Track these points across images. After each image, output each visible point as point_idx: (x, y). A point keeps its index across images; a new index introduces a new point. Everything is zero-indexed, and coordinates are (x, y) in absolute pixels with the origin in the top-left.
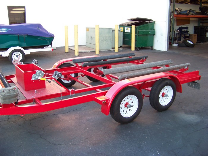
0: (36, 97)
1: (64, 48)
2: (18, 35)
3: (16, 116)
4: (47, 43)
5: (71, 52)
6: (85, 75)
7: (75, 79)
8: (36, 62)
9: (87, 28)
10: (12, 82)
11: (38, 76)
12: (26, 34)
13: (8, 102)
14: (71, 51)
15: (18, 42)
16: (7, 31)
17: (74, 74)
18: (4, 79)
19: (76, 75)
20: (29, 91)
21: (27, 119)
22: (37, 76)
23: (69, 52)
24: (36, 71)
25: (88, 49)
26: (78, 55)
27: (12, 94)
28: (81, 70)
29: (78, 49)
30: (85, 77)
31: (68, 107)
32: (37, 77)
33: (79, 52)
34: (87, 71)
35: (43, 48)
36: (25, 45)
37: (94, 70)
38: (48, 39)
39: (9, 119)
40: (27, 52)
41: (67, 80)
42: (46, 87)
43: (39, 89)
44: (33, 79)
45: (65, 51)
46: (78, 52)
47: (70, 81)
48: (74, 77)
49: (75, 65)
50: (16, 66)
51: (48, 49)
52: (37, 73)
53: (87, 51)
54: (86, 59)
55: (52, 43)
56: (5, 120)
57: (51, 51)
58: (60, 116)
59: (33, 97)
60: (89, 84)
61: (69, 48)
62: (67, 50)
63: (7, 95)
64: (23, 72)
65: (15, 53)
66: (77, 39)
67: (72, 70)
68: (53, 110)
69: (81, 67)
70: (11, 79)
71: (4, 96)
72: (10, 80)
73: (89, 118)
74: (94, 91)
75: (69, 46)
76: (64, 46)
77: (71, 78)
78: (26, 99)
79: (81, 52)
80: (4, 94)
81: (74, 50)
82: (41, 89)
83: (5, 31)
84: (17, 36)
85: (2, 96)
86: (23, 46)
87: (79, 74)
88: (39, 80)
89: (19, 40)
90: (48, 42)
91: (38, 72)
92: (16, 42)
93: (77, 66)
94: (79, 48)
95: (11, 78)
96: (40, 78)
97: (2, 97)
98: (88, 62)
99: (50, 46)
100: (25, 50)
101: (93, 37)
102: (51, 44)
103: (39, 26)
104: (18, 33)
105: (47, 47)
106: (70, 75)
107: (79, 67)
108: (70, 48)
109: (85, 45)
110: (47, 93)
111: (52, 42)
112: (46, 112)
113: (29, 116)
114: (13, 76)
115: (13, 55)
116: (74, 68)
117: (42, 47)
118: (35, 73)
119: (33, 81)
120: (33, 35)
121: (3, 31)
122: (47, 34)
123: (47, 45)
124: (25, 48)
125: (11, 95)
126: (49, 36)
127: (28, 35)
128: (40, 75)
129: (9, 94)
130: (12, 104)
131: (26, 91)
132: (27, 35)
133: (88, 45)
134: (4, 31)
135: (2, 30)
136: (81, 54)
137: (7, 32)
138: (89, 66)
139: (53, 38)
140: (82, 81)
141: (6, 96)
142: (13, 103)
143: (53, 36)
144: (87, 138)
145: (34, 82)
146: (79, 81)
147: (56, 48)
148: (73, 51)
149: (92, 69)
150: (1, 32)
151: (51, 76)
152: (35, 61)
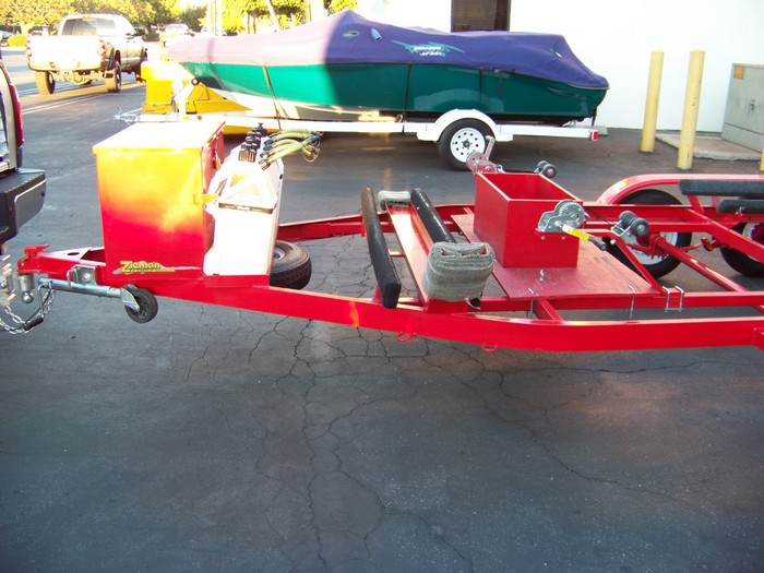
0: (543, 295)
1: (636, 134)
2: (481, 71)
3: (453, 350)
4: (578, 109)
5: (664, 152)
6: (715, 245)
7: (677, 252)
8: (550, 171)
9: (736, 66)
10: (454, 228)
11: (561, 220)
12: (507, 70)
13: (450, 295)
14: (663, 148)
15: (476, 93)
16: (446, 53)
17: (675, 235)
18: (433, 213)
19: (685, 240)
20: (518, 270)
21: (489, 366)
22: (558, 219)
23: (655, 150)
24: (556, 203)
25: (731, 150)
26: (690, 167)
27: (470, 268)
28: (708, 223)
29: (694, 145)
30: (717, 251)
31: (640, 352)
32: (557, 223)
33: (694, 157)
34: (733, 229)
35: (560, 125)
36: (500, 109)
37: (754, 233)
38: (585, 94)
39: (428, 353)
40: (505, 133)
41: (647, 253)
42: (579, 264)
43: (553, 269)
44: (541, 228)
45: (640, 144)
46: (691, 157)
47: (657, 260)
48: (674, 243)
49: (686, 203)
50: (480, 174)
51: (578, 131)
52: (561, 210)
53: (726, 155)
54: (734, 183)
55: (595, 110)
56: (416, 354)
57: (590, 139)
58: (610, 378)
59: (531, 292)
60: (734, 279)
61: (657, 139)
62: (647, 145)
63: (453, 268)
64: (508, 199)
65: (460, 132)
66: (696, 105)
67: (671, 220)
68: (586, 353)
69: (709, 212)
70: (451, 220)
71: (443, 271)
72: (449, 222)
73: (717, 406)
74: (750, 308)
75: (658, 131)
76: (639, 126)
77: (663, 246)
78: (508, 297)
79: (703, 158)
80: (446, 265)
81: (676, 149)
82: (558, 270)
83: (437, 54)
84: (477, 72)
85: (438, 269)
86: (492, 112)
87: (697, 238)
88: (565, 234)
89: (481, 89)
90: (584, 106)
91: (563, 206)
92: (470, 95)
93: (696, 206)
94: (696, 139)
95: (453, 217)
96: (568, 229)
97: (434, 271)
98: (736, 198)
99: (587, 121)
100: (497, 123)
101: (756, 103)
102: (593, 114)
103: (558, 43)
104: (482, 64)
105: (578, 123)
106: (662, 234)
107: (700, 212)
108: (659, 136)
109: (718, 134)
110: (584, 288)
111: (599, 108)
112: (559, 356)
113: (496, 357)
114: (459, 210)
115: (455, 139)
116: (682, 214)
117: (559, 121)
118: (551, 207)
119: (542, 234)
120: (534, 75)
121: (432, 54)
122: (584, 75)
123: (578, 114)
124: (500, 119)
125: (466, 272)
126: (591, 82)
127: (516, 72)
128: (570, 218)
129: (460, 268)
130: (465, 302)
131: (506, 266)
132: (512, 74)
133: (733, 134)
134: (436, 51)
135: (431, 48)
136: (700, 163)
137: (444, 55)
138: (743, 212)
139: (605, 92)
140: (704, 266)
141: (450, 271)
142: (467, 299)
143: (603, 86)
144: (704, 482)
145: (543, 238)
146: (694, 261)
147: (605, 132)
148: (673, 151)
149: (750, 228)
150: (426, 54)
151: (609, 227)
152: (545, 168)
